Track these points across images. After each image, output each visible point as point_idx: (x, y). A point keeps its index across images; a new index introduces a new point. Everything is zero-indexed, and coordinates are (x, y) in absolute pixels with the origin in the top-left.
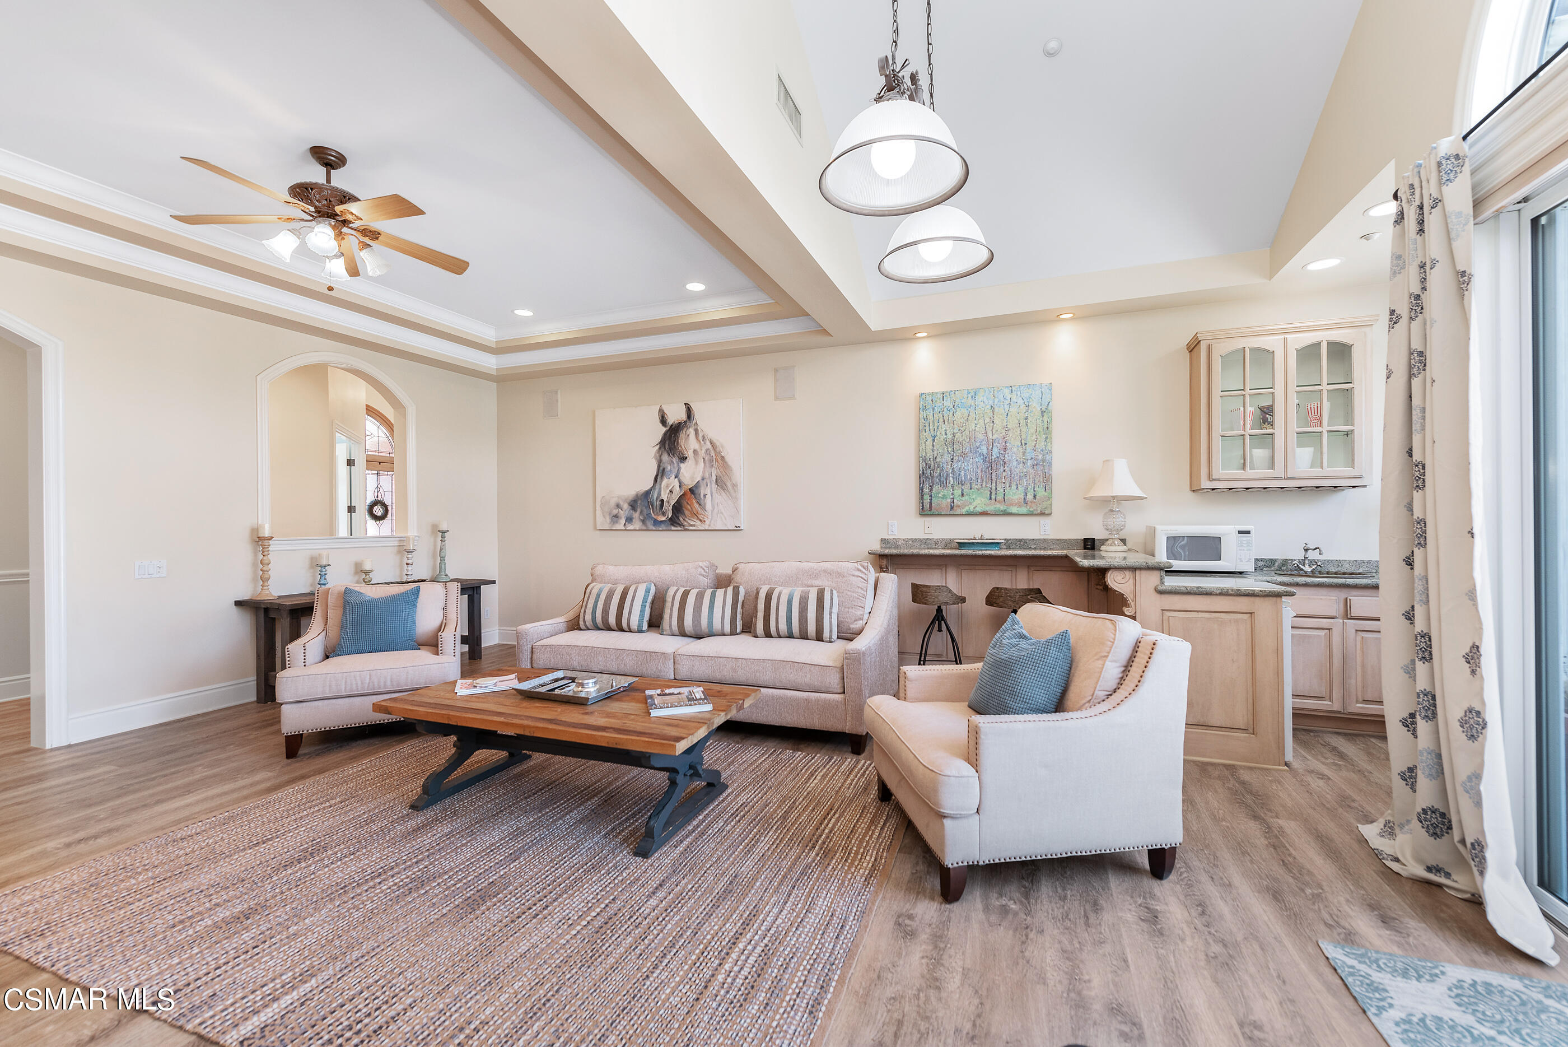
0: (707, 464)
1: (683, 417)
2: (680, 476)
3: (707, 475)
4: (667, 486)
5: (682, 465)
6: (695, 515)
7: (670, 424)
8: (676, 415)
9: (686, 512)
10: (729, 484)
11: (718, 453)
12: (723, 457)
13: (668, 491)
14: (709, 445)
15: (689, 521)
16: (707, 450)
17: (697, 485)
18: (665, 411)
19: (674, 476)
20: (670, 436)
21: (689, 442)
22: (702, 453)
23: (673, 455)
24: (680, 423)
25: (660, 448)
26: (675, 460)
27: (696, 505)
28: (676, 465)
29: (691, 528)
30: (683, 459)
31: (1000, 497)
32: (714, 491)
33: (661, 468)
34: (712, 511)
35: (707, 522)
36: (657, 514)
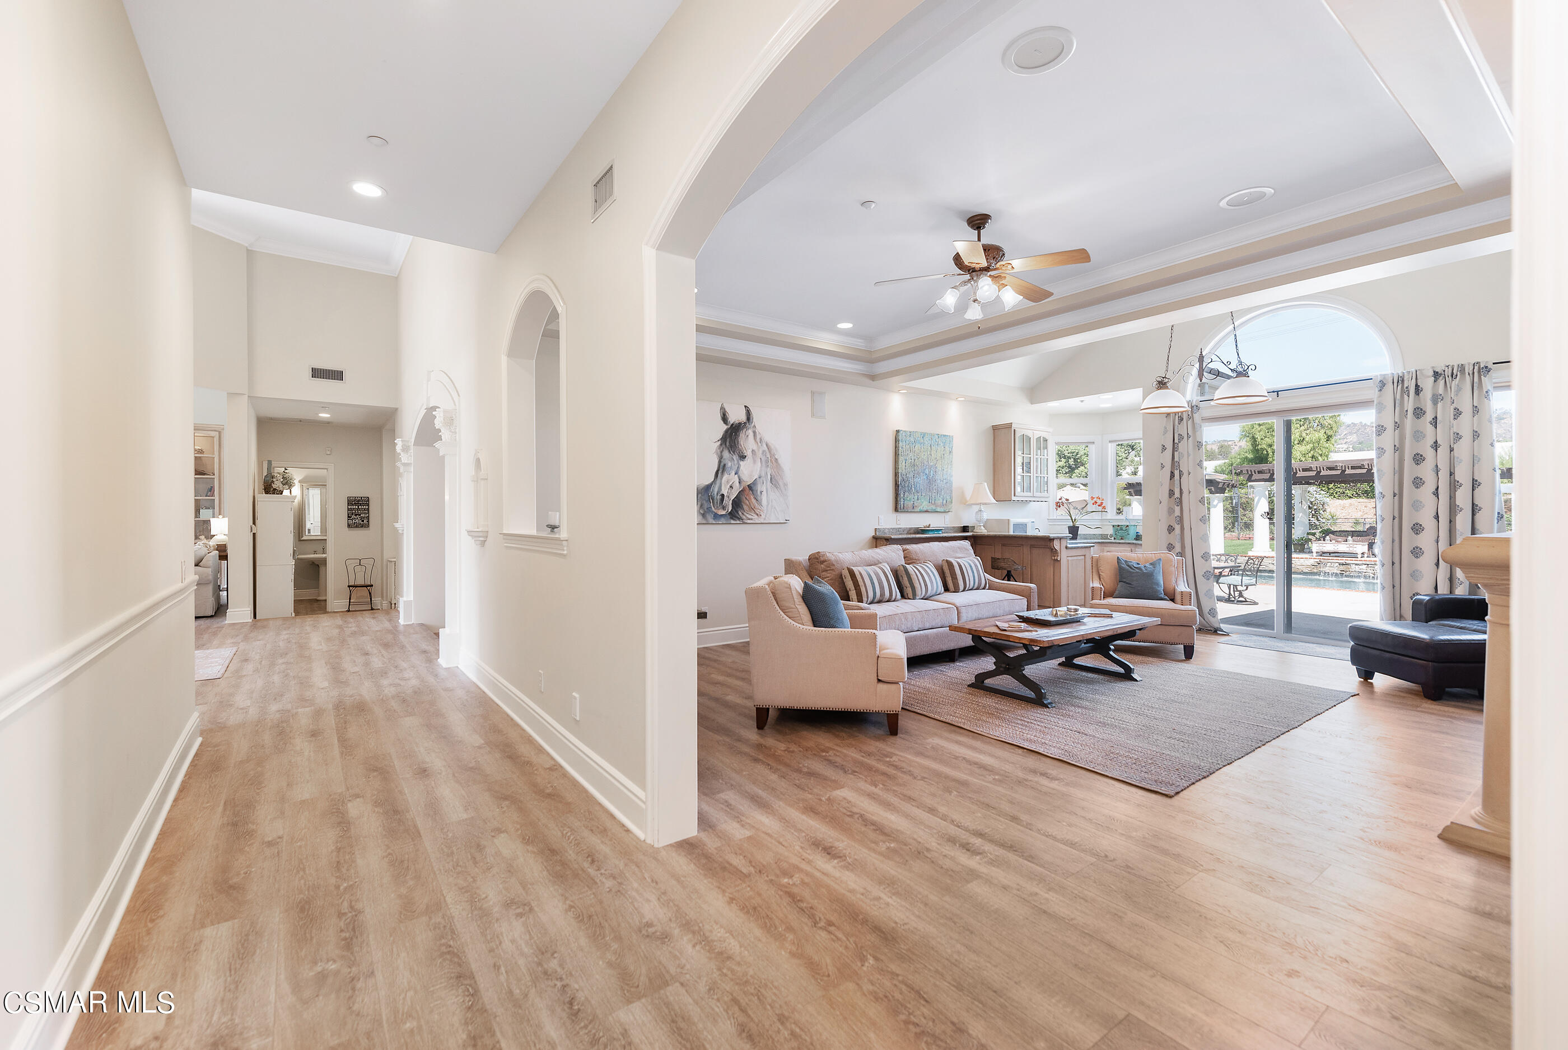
0: (764, 463)
1: (743, 418)
2: (740, 473)
3: (763, 474)
4: (728, 482)
5: (741, 463)
6: (752, 509)
7: (731, 423)
8: (736, 416)
9: (745, 507)
10: (781, 483)
11: (772, 455)
12: (776, 459)
13: (728, 486)
14: (765, 447)
15: (747, 515)
16: (764, 451)
17: (755, 483)
18: (726, 410)
19: (734, 473)
20: (731, 434)
21: (747, 442)
22: (759, 454)
23: (734, 453)
24: (740, 424)
25: (721, 445)
26: (735, 457)
27: (754, 501)
28: (736, 462)
29: (749, 521)
30: (743, 457)
31: (933, 502)
32: (769, 490)
33: (722, 464)
34: (767, 506)
35: (763, 516)
36: (717, 508)
